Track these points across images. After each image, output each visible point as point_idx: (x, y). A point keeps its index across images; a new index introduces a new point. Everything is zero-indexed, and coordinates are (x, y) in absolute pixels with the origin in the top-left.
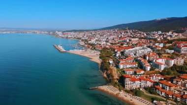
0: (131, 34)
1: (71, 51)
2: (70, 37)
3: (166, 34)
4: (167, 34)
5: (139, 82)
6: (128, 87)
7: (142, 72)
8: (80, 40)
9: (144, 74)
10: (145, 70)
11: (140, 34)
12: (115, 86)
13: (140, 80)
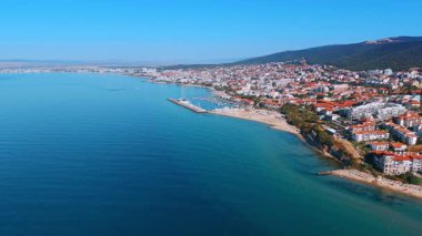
0: (323, 75)
1: (218, 111)
2: (186, 80)
3: (406, 76)
4: (409, 75)
5: (409, 162)
6: (388, 171)
7: (404, 147)
8: (212, 88)
9: (406, 150)
10: (407, 143)
11: (345, 74)
12: (361, 170)
13: (411, 158)
